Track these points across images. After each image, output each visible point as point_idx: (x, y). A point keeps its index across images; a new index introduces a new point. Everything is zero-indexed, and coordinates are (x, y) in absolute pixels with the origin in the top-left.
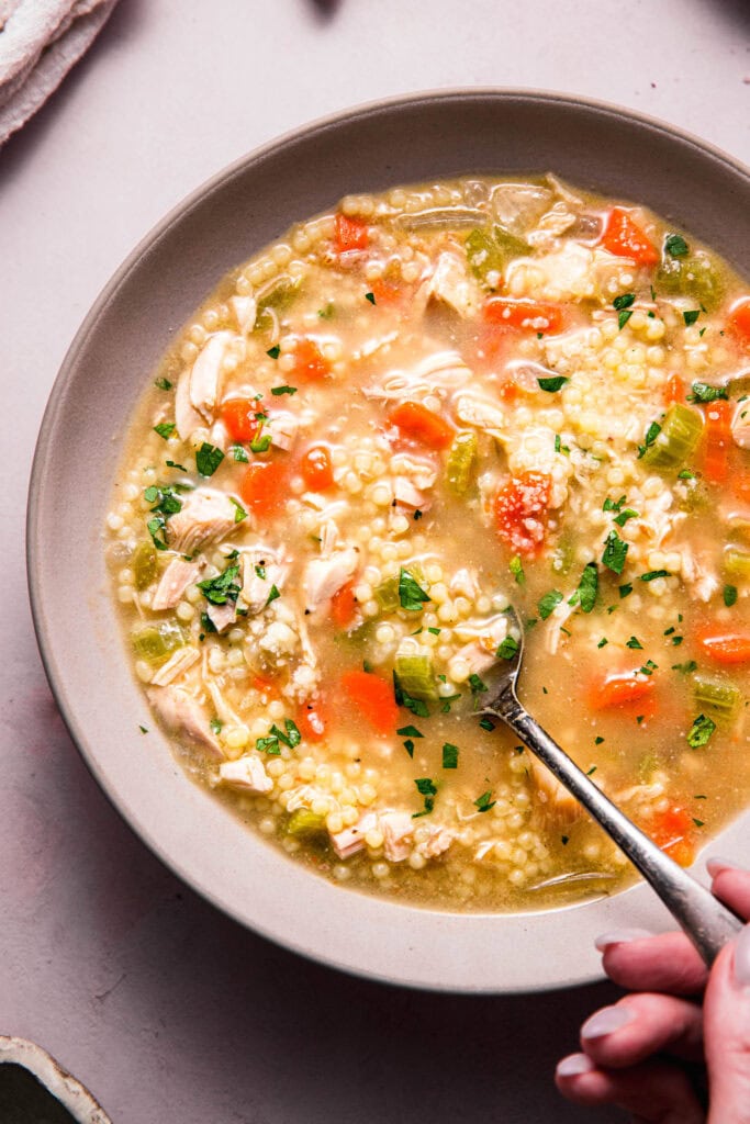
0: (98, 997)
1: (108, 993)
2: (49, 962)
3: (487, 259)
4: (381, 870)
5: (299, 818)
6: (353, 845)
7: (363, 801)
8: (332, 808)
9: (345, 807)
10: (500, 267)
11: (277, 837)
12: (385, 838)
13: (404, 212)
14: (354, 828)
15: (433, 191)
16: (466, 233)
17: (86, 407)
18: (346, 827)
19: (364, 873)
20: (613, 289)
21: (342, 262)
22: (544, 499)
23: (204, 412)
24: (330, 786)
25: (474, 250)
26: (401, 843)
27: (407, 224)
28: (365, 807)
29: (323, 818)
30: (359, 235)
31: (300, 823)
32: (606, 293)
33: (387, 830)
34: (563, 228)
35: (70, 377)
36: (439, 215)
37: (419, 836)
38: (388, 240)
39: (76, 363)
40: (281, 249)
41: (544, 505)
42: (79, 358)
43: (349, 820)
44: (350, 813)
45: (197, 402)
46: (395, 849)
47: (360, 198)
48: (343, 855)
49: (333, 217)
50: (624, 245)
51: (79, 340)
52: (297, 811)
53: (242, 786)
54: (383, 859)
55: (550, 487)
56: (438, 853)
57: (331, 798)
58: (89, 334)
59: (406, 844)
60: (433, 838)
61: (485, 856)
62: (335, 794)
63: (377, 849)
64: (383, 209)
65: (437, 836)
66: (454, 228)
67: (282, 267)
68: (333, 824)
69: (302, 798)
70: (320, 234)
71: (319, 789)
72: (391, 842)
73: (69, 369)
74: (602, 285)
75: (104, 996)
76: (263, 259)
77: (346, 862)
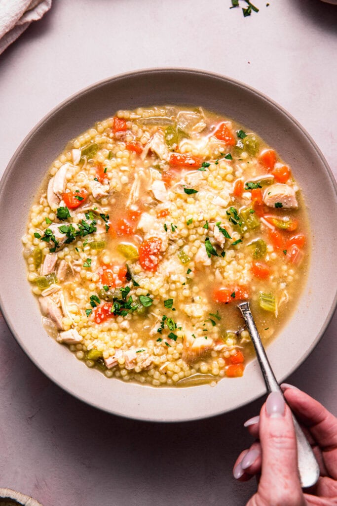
0: (29, 418)
1: (33, 416)
2: (11, 404)
3: (173, 138)
4: (124, 372)
5: (92, 353)
6: (113, 363)
7: (117, 346)
8: (105, 349)
9: (110, 348)
10: (177, 142)
11: (84, 359)
12: (126, 360)
13: (142, 117)
14: (114, 356)
15: (154, 110)
16: (166, 127)
17: (13, 193)
18: (110, 356)
19: (118, 374)
20: (216, 153)
21: (117, 136)
22: (159, 248)
23: (58, 195)
24: (104, 340)
25: (168, 134)
26: (131, 362)
27: (143, 122)
28: (118, 348)
29: (101, 353)
30: (123, 126)
31: (92, 355)
32: (213, 154)
33: (126, 357)
34: (202, 129)
35: (6, 181)
36: (155, 119)
37: (138, 360)
38: (135, 127)
39: (8, 176)
40: (92, 132)
41: (159, 250)
42: (9, 174)
43: (112, 354)
44: (112, 351)
45: (56, 191)
46: (129, 364)
47: (124, 111)
48: (109, 367)
49: (112, 118)
50: (223, 136)
51: (9, 167)
52: (91, 350)
53: (71, 341)
54: (125, 368)
55: (161, 243)
56: (145, 366)
57: (105, 345)
58: (13, 165)
59: (134, 363)
60: (144, 360)
61: (164, 369)
62: (106, 343)
63: (122, 365)
64: (133, 116)
65: (146, 360)
66: (161, 125)
67: (93, 138)
68: (105, 355)
69: (93, 345)
70: (107, 126)
71: (100, 341)
72: (128, 362)
73: (5, 178)
74: (212, 152)
75: (32, 417)
76: (86, 134)
77: (111, 369)
